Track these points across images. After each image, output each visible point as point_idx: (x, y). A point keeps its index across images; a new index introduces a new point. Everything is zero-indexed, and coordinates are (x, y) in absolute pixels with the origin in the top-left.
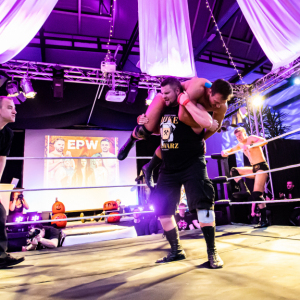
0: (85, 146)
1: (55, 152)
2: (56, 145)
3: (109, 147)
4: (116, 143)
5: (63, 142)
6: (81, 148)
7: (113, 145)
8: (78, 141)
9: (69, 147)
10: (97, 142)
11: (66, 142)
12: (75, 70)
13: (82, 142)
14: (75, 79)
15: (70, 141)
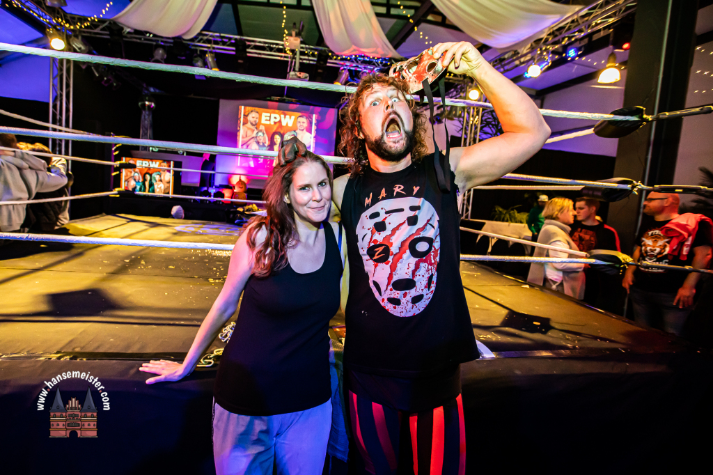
0: (280, 121)
1: (249, 125)
2: (250, 118)
3: (305, 125)
4: (314, 122)
5: (257, 115)
6: (275, 123)
7: (311, 123)
8: (273, 115)
9: (263, 121)
10: (293, 117)
11: (260, 115)
13: (277, 116)
14: (259, 54)
15: (264, 115)
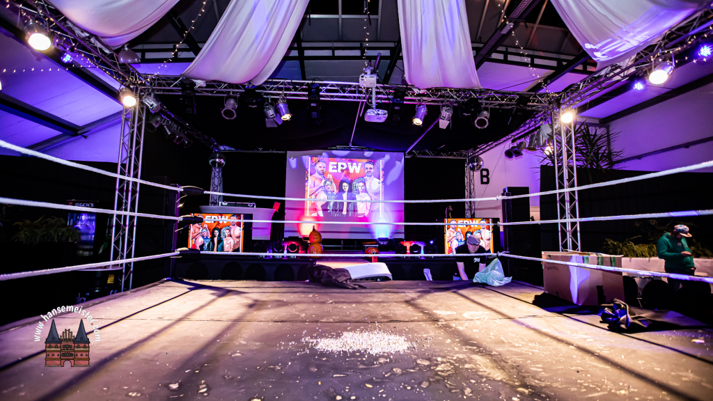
0: (347, 169)
1: (316, 175)
2: (317, 168)
3: (373, 171)
4: (381, 167)
5: (324, 165)
8: (340, 164)
11: (327, 165)
12: (332, 86)
13: (344, 164)
14: (332, 97)
15: (331, 164)
